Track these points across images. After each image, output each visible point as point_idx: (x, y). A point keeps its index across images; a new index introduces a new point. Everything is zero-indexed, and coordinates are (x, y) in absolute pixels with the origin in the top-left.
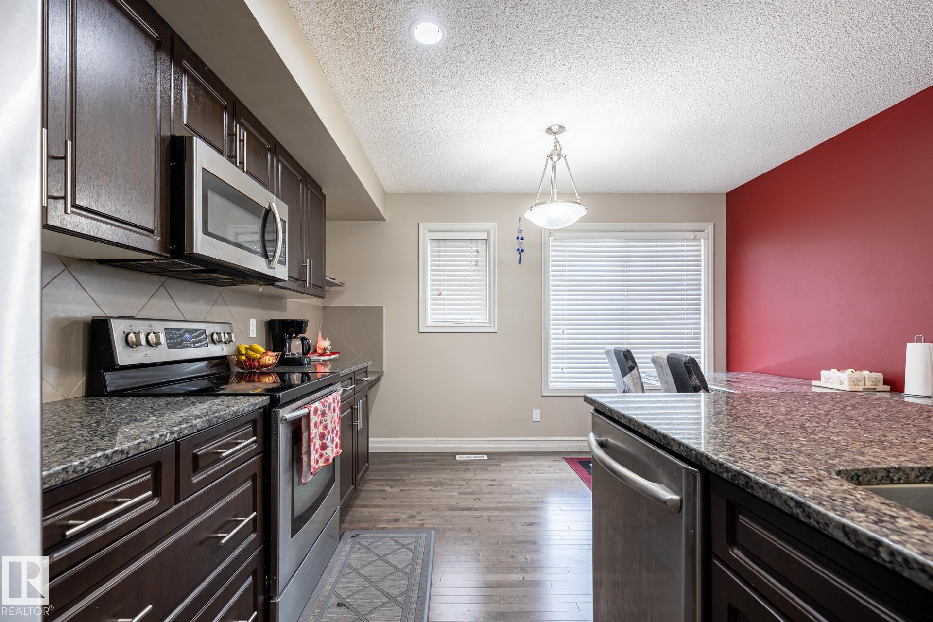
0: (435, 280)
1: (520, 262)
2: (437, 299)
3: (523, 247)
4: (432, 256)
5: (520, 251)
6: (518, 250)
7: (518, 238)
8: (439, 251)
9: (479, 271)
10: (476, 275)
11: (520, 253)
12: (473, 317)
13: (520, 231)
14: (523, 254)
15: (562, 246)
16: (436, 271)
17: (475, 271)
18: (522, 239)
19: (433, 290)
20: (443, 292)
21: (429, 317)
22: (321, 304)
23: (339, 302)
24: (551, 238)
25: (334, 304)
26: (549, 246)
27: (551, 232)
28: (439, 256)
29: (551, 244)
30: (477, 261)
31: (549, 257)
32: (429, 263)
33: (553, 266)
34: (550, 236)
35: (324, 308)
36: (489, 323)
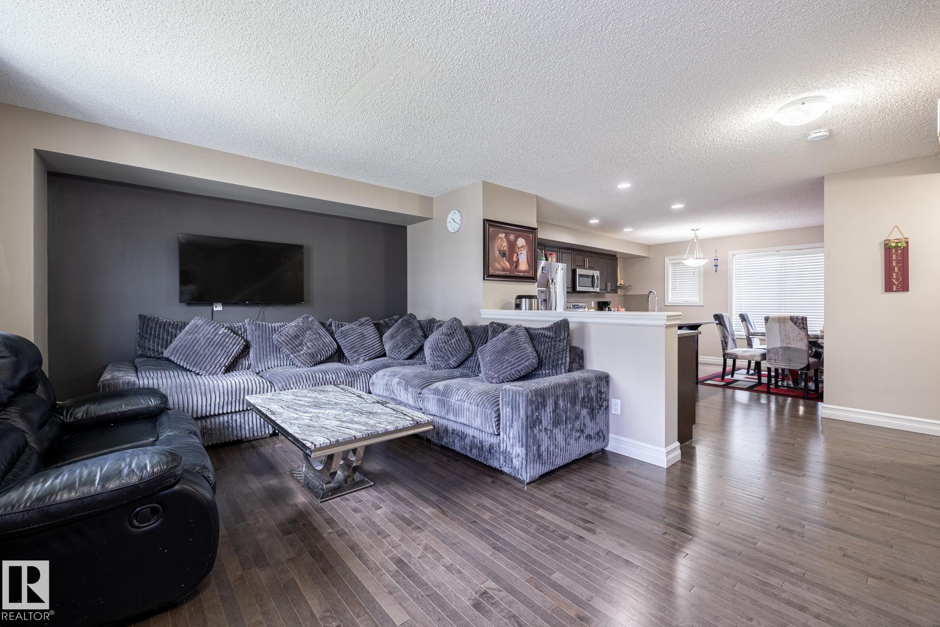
0: (673, 282)
1: (716, 271)
2: (674, 291)
3: (718, 264)
4: (672, 271)
5: (716, 266)
7: (715, 260)
8: (675, 268)
9: (695, 276)
10: (694, 279)
12: (692, 298)
13: (717, 256)
14: (718, 268)
15: (741, 262)
16: (674, 277)
17: (693, 276)
18: (717, 260)
19: (672, 286)
20: (677, 287)
21: (670, 299)
22: (623, 294)
23: (630, 293)
24: (734, 258)
25: (628, 294)
26: (733, 262)
27: (734, 255)
28: (675, 270)
29: (734, 261)
30: (694, 272)
31: (733, 268)
32: (670, 275)
33: (735, 272)
34: (733, 257)
35: (624, 295)
36: (699, 301)
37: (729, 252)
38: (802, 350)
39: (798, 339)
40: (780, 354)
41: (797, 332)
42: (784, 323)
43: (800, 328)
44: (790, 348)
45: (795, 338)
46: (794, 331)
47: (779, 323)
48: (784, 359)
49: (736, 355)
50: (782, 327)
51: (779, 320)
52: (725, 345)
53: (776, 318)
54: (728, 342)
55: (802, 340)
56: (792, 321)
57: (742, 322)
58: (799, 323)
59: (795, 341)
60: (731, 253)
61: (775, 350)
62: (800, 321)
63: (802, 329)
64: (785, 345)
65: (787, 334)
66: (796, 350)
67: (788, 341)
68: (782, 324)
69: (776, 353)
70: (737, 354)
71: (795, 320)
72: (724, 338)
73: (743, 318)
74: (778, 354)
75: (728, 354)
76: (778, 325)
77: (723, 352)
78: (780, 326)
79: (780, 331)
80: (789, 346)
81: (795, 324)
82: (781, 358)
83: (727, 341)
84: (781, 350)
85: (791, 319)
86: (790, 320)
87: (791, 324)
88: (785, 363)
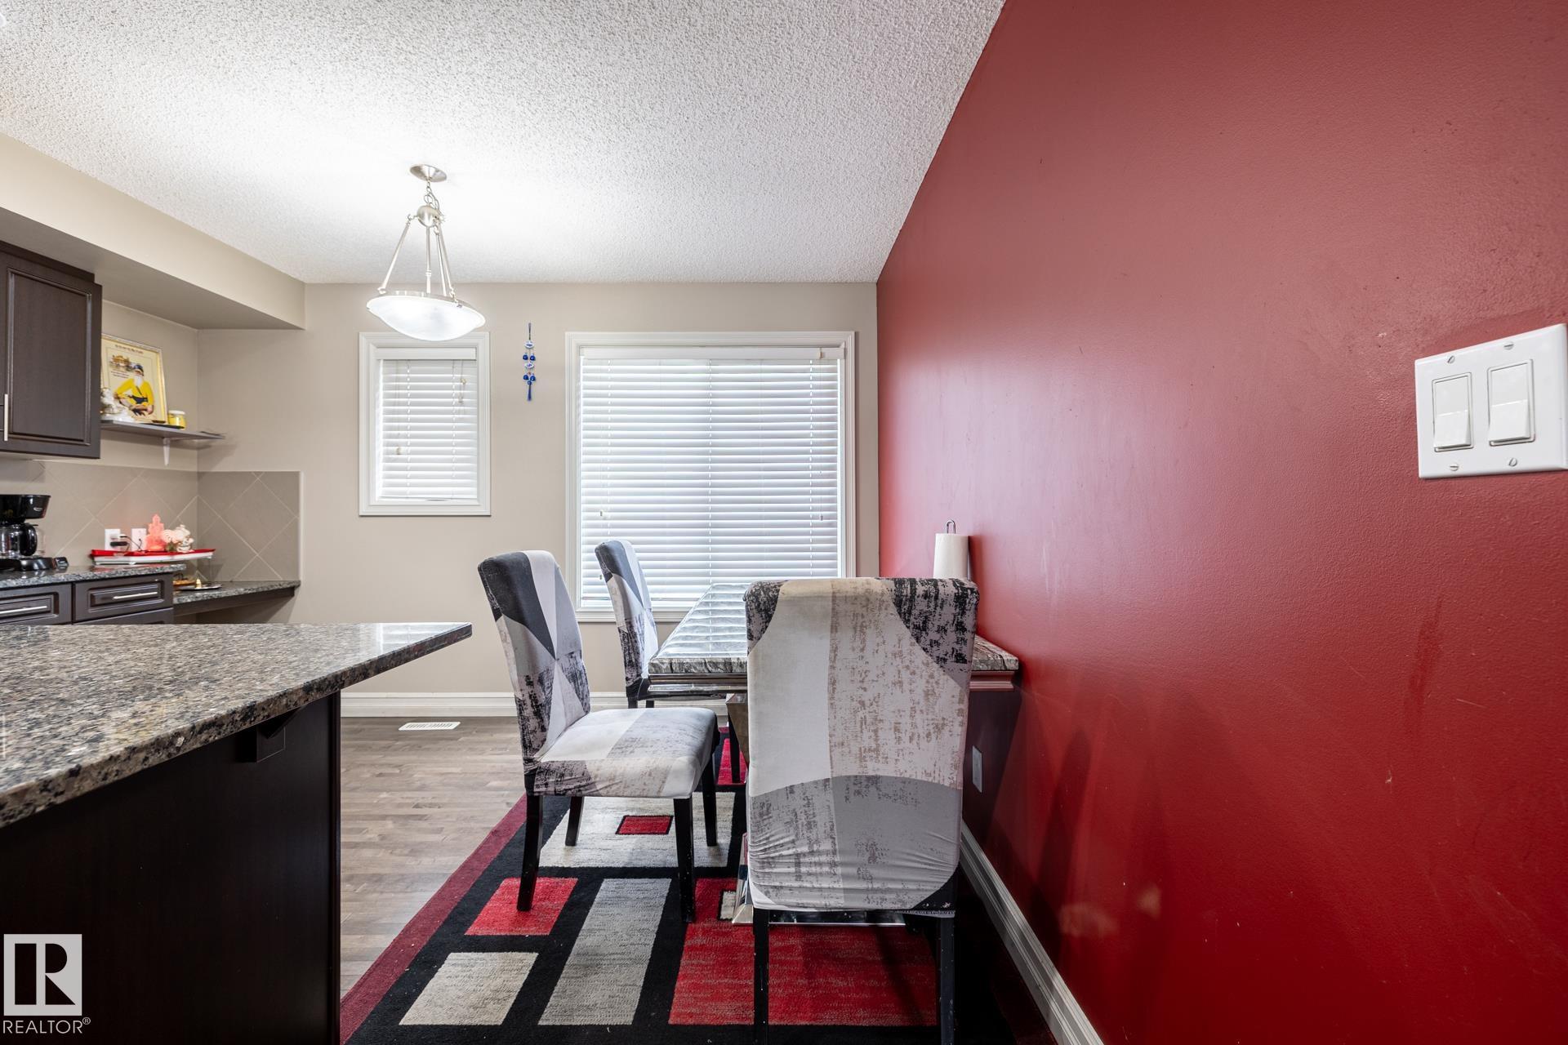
0: (391, 429)
1: (530, 397)
2: (395, 461)
3: (535, 373)
4: (386, 388)
5: (530, 379)
6: (526, 378)
7: (525, 358)
8: (398, 379)
9: (465, 412)
10: (461, 420)
11: (530, 384)
12: (457, 489)
13: (530, 347)
14: (533, 384)
15: (602, 371)
16: (393, 412)
17: (459, 412)
18: (533, 359)
19: (388, 445)
20: (403, 449)
21: (378, 489)
22: (193, 468)
23: (226, 465)
24: (582, 357)
25: (217, 469)
26: (578, 371)
27: (580, 347)
28: (398, 388)
29: (582, 367)
30: (462, 396)
31: (578, 389)
32: (381, 400)
33: (586, 404)
34: (579, 354)
35: (200, 475)
36: (478, 499)
37: (566, 333)
38: (938, 787)
39: (921, 731)
40: (822, 820)
41: (921, 685)
42: (860, 629)
43: (941, 660)
44: (874, 780)
45: (906, 721)
46: (905, 675)
47: (834, 628)
48: (842, 852)
49: (585, 775)
50: (845, 651)
51: (835, 613)
52: (533, 723)
53: (820, 597)
54: (549, 701)
55: (939, 728)
56: (905, 616)
57: (608, 577)
58: (942, 630)
59: (905, 738)
60: (573, 337)
61: (798, 802)
62: (949, 612)
63: (951, 663)
64: (853, 769)
65: (867, 697)
66: (905, 791)
67: (867, 741)
68: (846, 637)
69: (803, 819)
70: (591, 769)
71: (921, 605)
72: (530, 684)
73: (610, 561)
74: (810, 825)
75: (547, 771)
76: (825, 644)
77: (528, 761)
78: (835, 650)
79: (833, 682)
80: (873, 768)
81: (919, 631)
82: (826, 846)
83: (542, 699)
84: (830, 796)
85: (898, 603)
86: (893, 609)
87: (897, 631)
88: (845, 877)
